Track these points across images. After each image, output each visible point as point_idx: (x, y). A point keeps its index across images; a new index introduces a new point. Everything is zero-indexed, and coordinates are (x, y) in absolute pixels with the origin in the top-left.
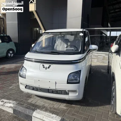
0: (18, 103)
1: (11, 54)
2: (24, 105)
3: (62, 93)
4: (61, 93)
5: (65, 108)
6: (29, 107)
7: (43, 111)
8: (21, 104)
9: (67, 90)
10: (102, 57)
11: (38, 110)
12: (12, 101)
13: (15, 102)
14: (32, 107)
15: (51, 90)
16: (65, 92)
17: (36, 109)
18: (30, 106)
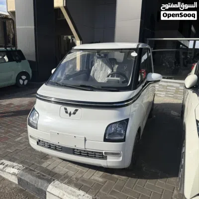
0: (26, 168)
1: (24, 80)
2: (35, 173)
3: (95, 157)
4: (93, 156)
5: (101, 180)
6: (43, 175)
7: (65, 184)
8: (31, 170)
9: (104, 152)
10: (175, 89)
11: (57, 182)
12: (16, 164)
13: (21, 165)
14: (47, 176)
15: (78, 150)
16: (101, 154)
17: (54, 180)
18: (45, 175)
